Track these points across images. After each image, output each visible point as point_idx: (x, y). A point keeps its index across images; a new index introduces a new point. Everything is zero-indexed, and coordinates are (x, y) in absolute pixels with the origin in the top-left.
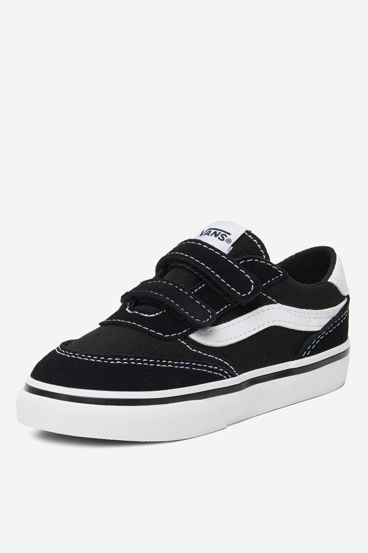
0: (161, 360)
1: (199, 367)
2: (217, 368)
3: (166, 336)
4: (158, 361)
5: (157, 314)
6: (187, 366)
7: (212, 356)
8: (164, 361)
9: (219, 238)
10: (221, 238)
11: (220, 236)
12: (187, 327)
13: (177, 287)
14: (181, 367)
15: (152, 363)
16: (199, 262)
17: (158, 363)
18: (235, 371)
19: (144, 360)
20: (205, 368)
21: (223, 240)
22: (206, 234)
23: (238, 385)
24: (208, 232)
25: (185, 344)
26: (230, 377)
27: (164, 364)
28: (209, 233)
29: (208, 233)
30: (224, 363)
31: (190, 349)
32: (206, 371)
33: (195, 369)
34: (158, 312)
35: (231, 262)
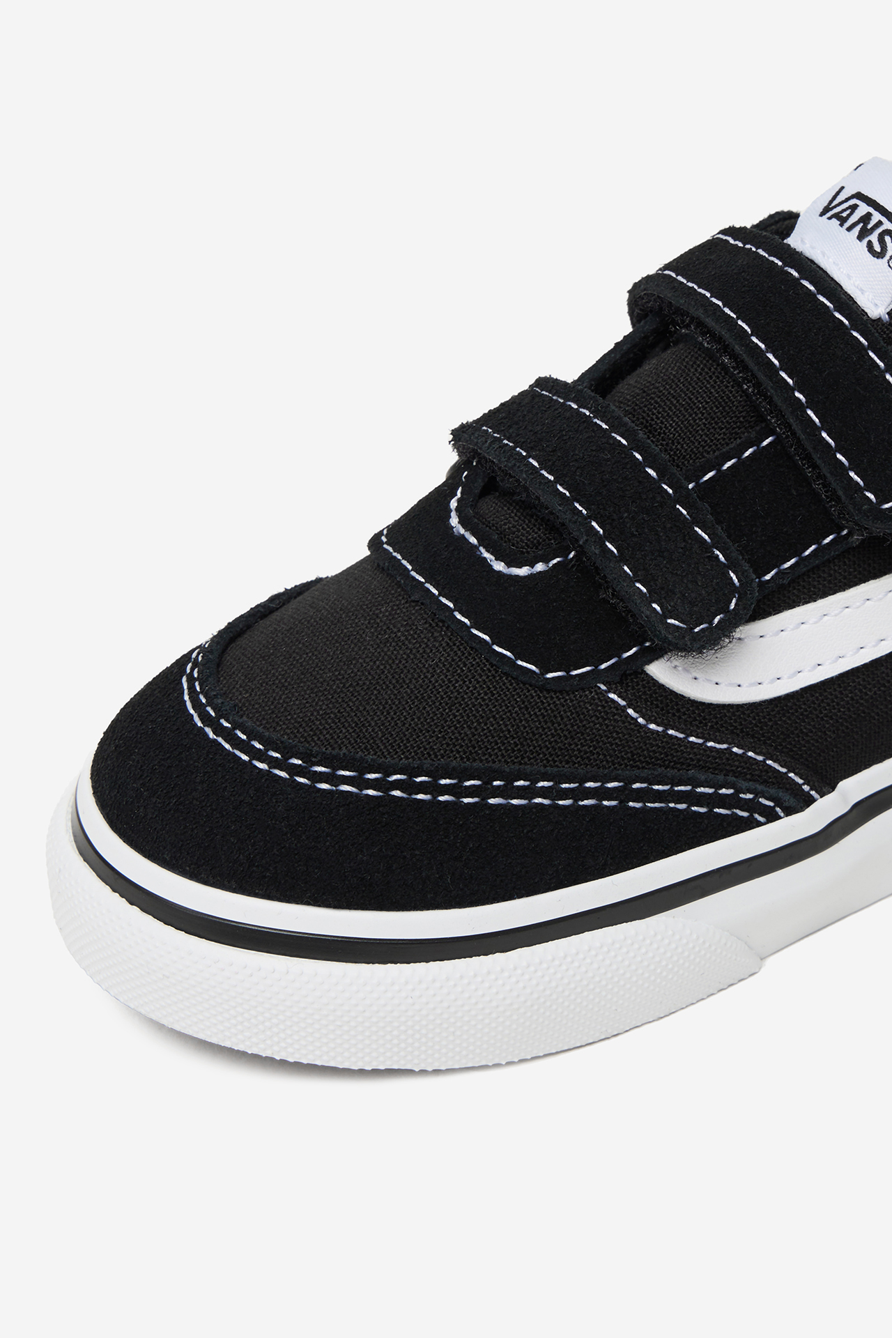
0: (510, 779)
1: (659, 796)
2: (731, 791)
3: (550, 675)
4: (496, 783)
5: (540, 567)
6: (610, 794)
7: (718, 746)
8: (521, 783)
9: (870, 246)
10: (877, 248)
11: (874, 238)
12: (640, 639)
13: (638, 456)
14: (586, 802)
15: (471, 792)
16: (763, 346)
17: (497, 792)
18: (806, 788)
19: (443, 782)
20: (680, 797)
21: (879, 255)
22: (837, 216)
23: (811, 840)
24: (847, 209)
25: (623, 703)
26: (782, 815)
27: (521, 792)
28: (848, 212)
29: (844, 215)
30: (768, 765)
31: (641, 720)
32: (682, 806)
33: (638, 805)
34: (546, 561)
35: (878, 361)
